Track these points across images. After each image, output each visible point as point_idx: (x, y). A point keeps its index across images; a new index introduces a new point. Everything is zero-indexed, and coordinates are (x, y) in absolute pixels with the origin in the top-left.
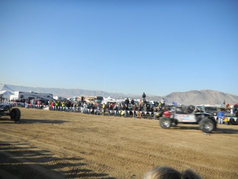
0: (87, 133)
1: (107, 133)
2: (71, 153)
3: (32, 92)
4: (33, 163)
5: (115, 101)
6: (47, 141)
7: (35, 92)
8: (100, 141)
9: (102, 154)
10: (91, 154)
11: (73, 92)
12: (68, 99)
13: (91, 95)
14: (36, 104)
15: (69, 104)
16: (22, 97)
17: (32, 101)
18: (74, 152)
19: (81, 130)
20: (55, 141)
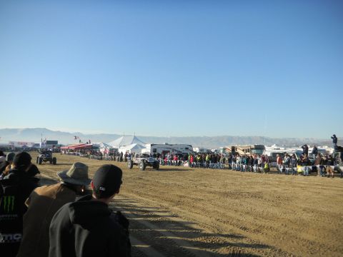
0: (247, 200)
1: (278, 200)
2: (228, 229)
3: (167, 144)
4: (179, 238)
5: (284, 151)
6: (193, 210)
7: (169, 143)
8: (268, 212)
9: (274, 233)
10: (257, 231)
11: (218, 140)
12: (213, 151)
13: (244, 143)
14: (172, 159)
15: (215, 158)
16: (155, 151)
17: (168, 156)
18: (231, 227)
19: (237, 195)
20: (203, 210)
